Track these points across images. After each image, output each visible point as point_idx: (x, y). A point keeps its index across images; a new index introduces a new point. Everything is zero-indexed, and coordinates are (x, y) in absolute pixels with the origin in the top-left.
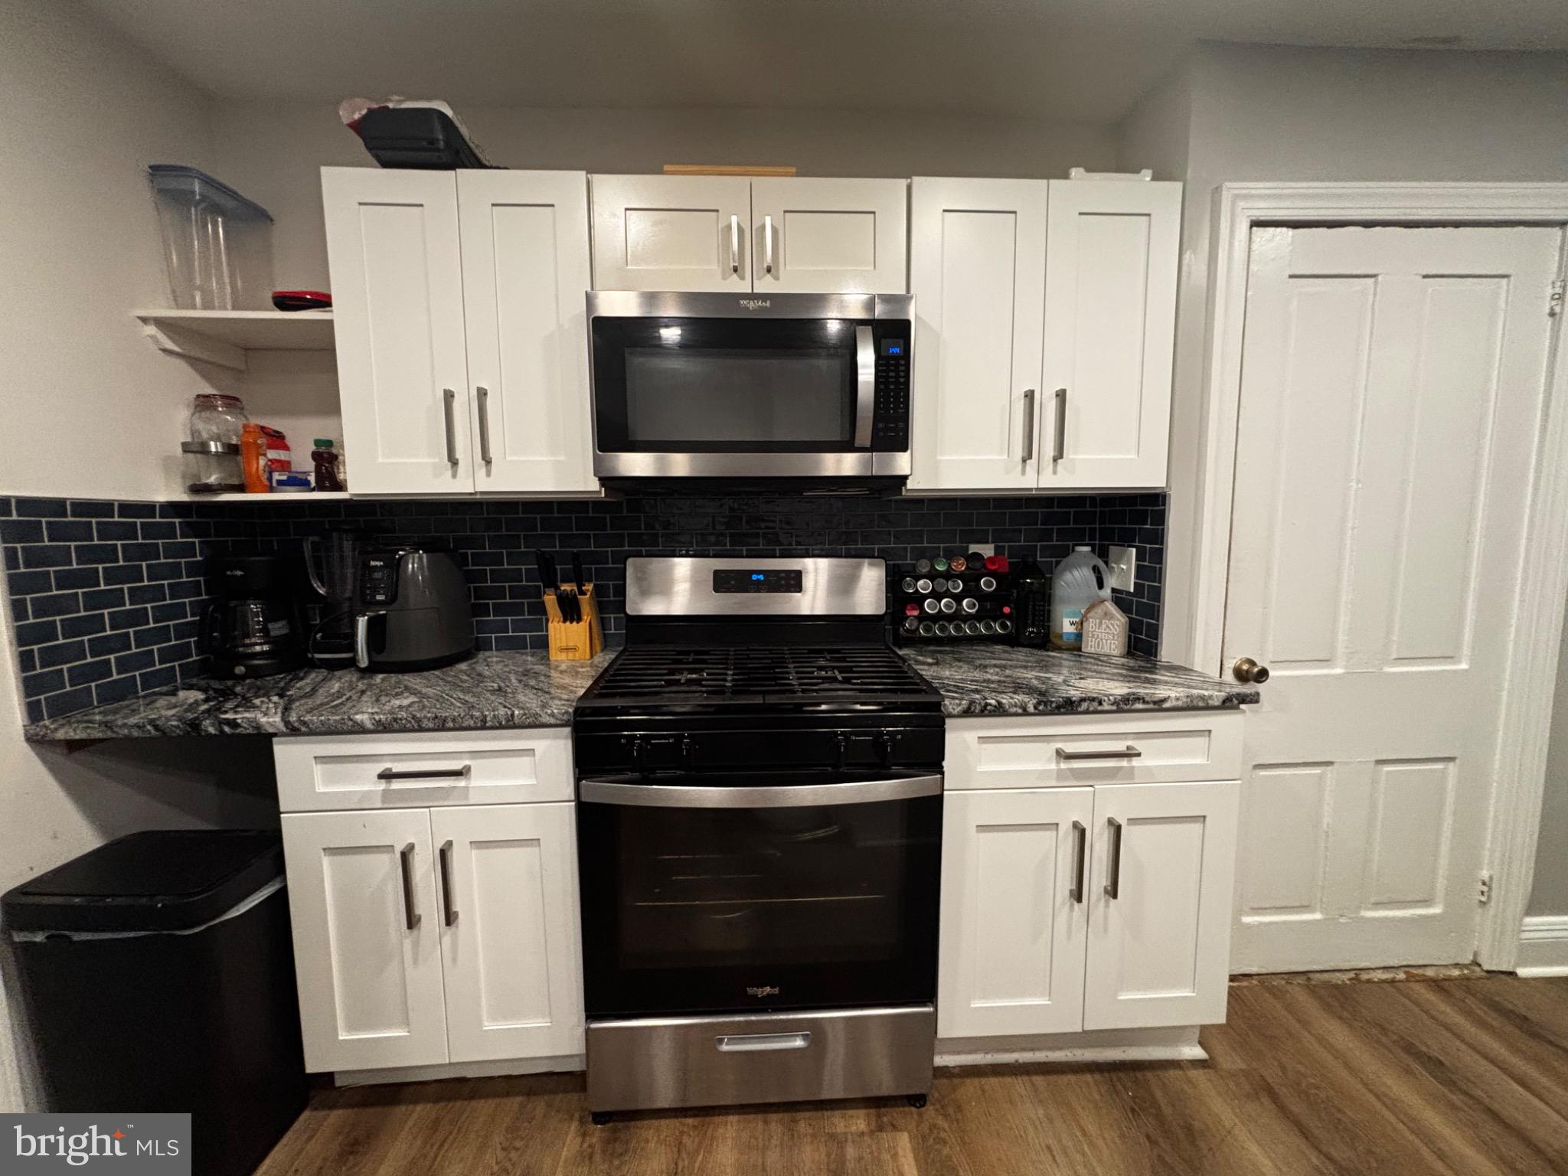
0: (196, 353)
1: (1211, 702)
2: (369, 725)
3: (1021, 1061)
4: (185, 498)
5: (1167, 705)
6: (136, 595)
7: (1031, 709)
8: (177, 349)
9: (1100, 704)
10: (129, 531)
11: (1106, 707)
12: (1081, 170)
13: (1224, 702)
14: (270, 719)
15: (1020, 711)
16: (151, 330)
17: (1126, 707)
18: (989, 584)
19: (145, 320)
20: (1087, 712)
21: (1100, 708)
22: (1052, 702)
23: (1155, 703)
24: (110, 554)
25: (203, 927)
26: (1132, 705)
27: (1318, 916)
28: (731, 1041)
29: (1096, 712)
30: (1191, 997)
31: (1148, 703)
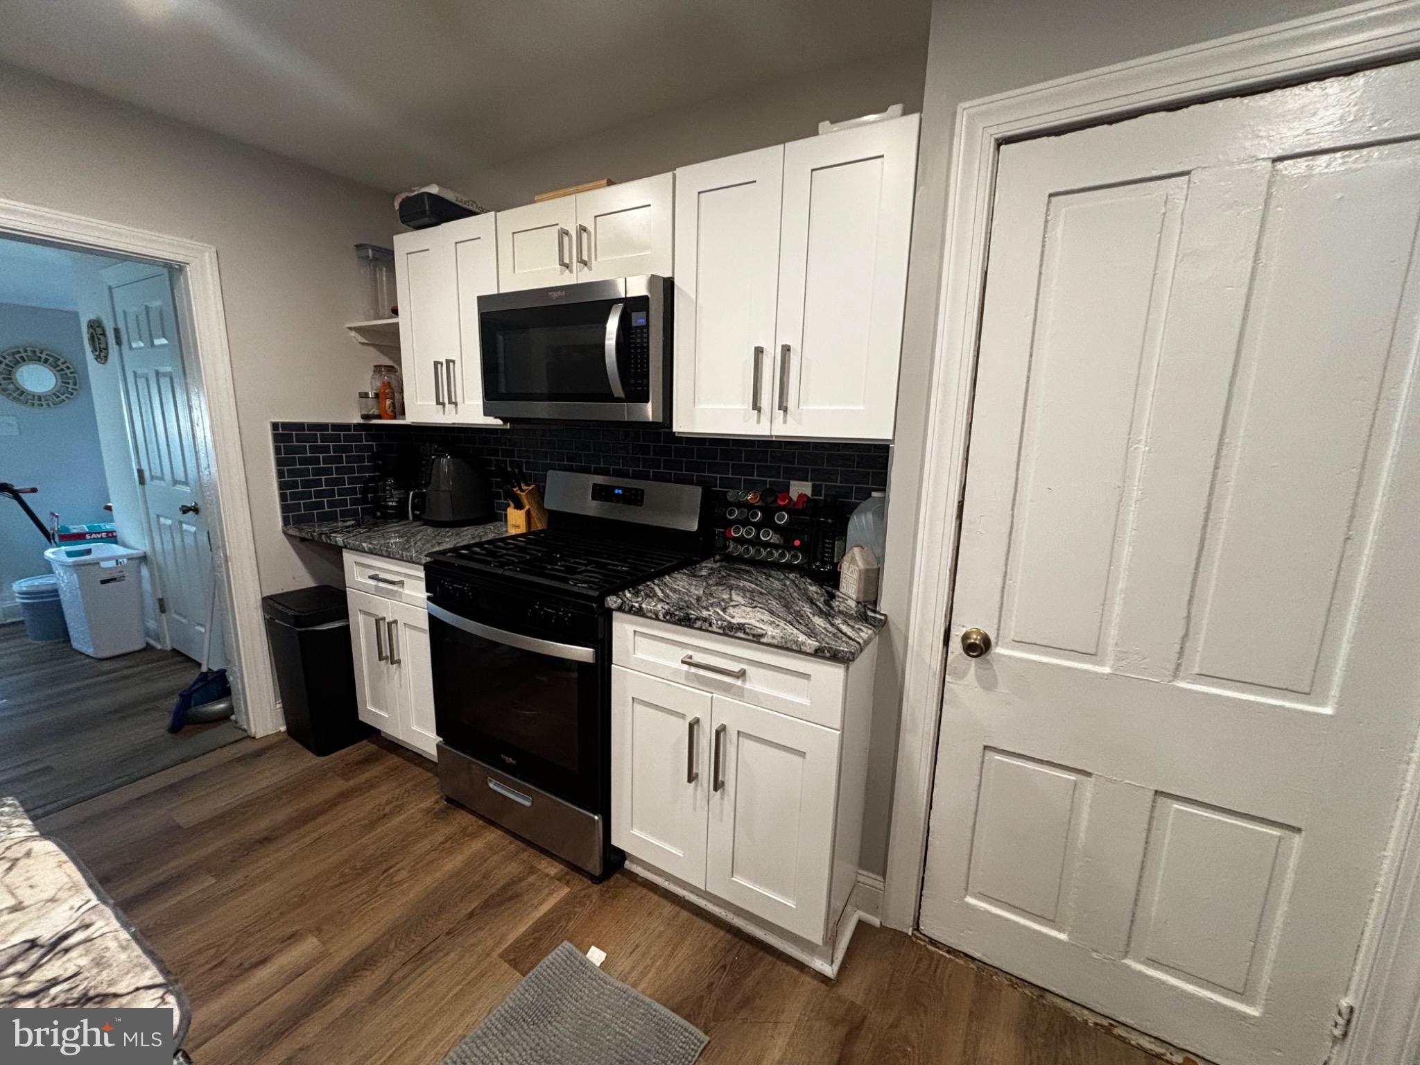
0: (377, 342)
1: (804, 648)
2: (367, 550)
3: (687, 898)
4: (361, 421)
5: (764, 640)
6: (339, 471)
7: (661, 617)
8: (366, 342)
9: (710, 625)
10: (337, 438)
11: (714, 629)
12: (827, 123)
13: (816, 651)
14: (340, 540)
15: (654, 616)
16: (353, 334)
17: (730, 633)
18: (781, 518)
19: (350, 329)
20: (700, 629)
21: (710, 629)
22: (676, 615)
23: (754, 636)
24: (327, 449)
25: (303, 629)
26: (736, 632)
27: (1063, 937)
28: (495, 784)
29: (707, 631)
30: (791, 908)
31: (747, 634)
